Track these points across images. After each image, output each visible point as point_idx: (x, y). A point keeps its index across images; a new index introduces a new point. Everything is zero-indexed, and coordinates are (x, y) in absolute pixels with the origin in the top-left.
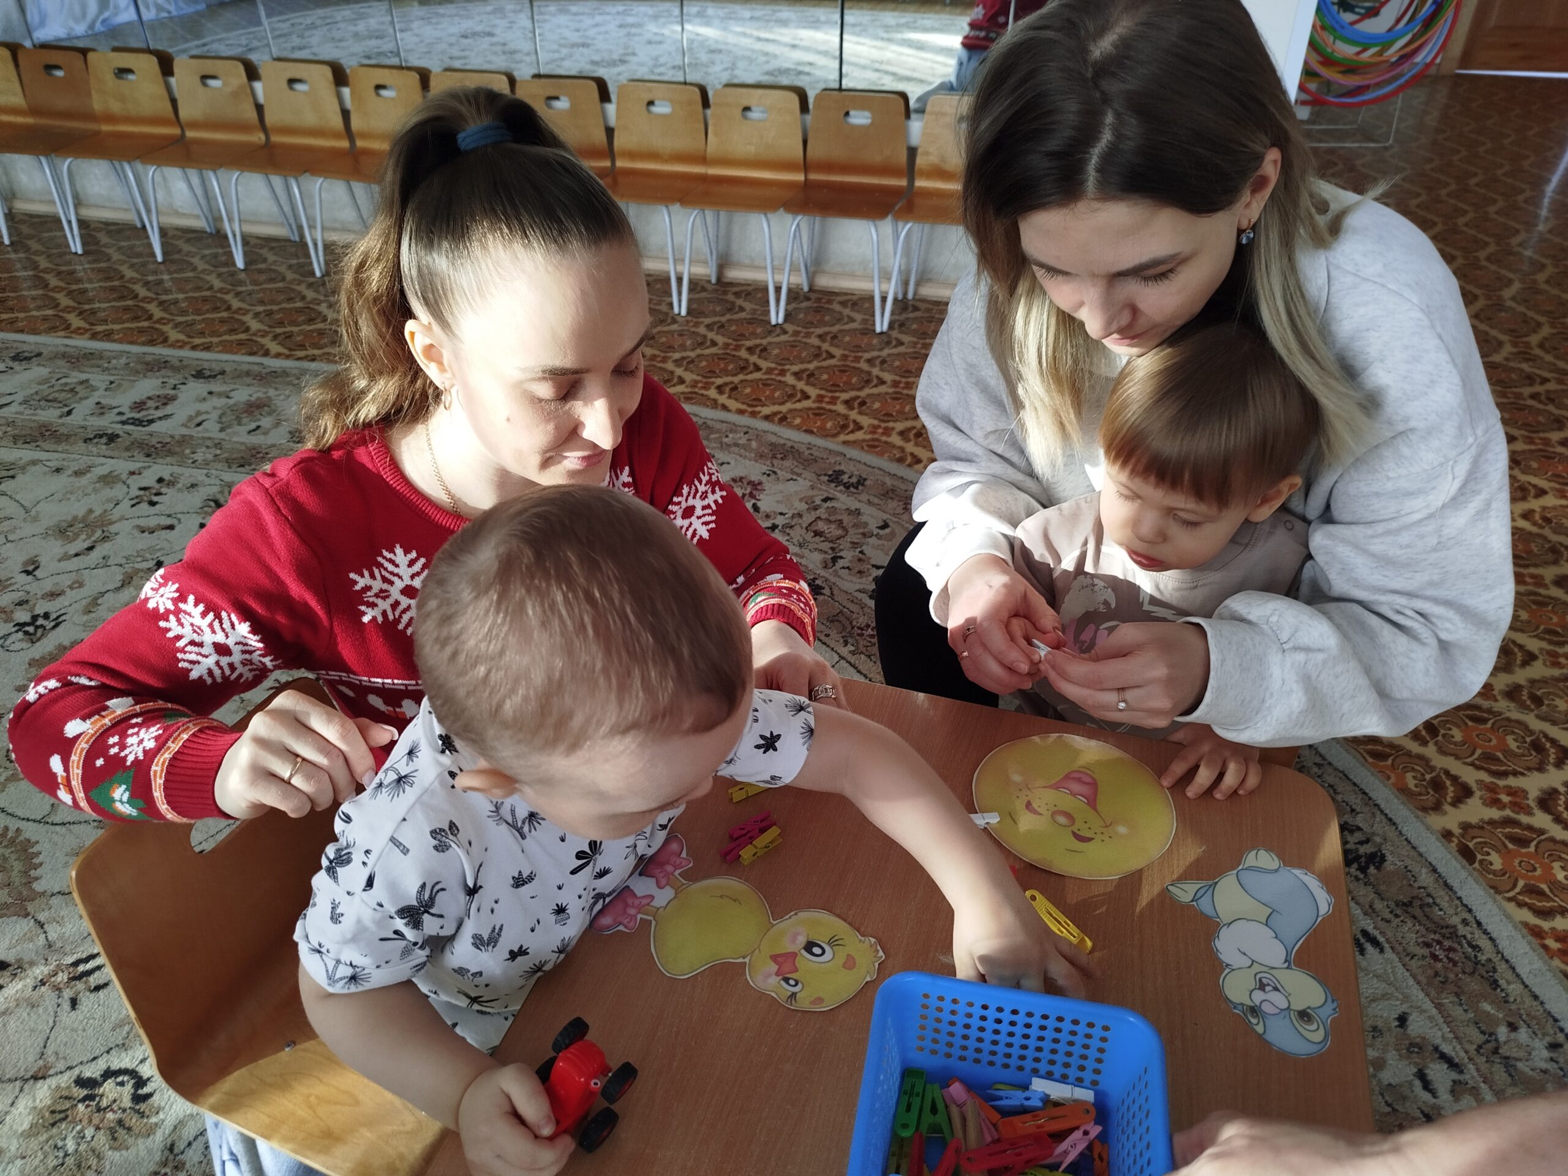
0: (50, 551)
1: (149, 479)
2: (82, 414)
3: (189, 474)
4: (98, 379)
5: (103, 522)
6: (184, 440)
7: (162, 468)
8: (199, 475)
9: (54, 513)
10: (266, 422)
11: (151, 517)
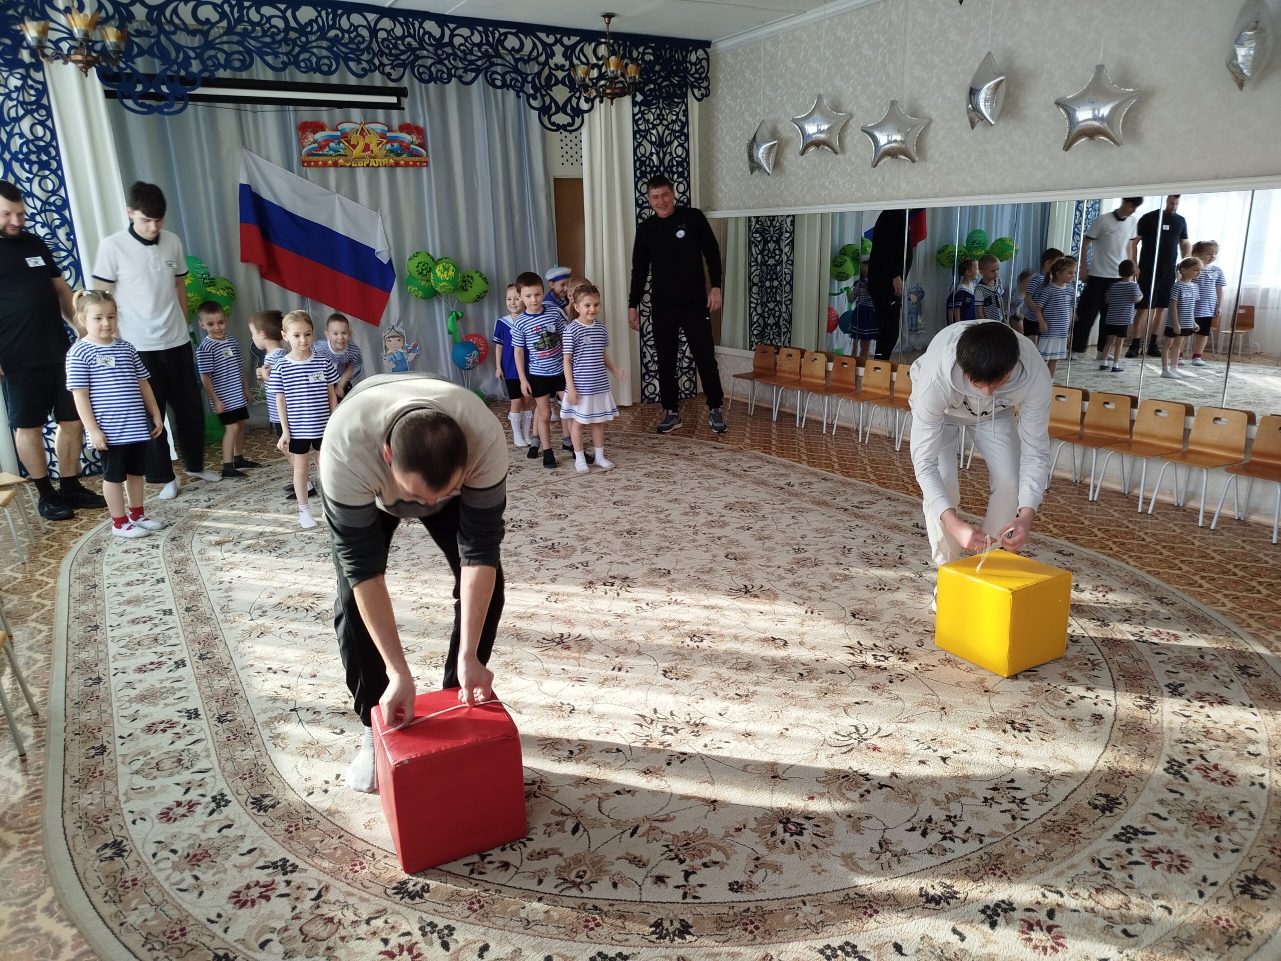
0: (811, 536)
1: (853, 524)
2: (839, 500)
3: (868, 526)
4: (850, 491)
5: (832, 531)
6: (872, 516)
7: (859, 522)
8: (872, 527)
9: (818, 525)
10: (906, 518)
11: (848, 533)
